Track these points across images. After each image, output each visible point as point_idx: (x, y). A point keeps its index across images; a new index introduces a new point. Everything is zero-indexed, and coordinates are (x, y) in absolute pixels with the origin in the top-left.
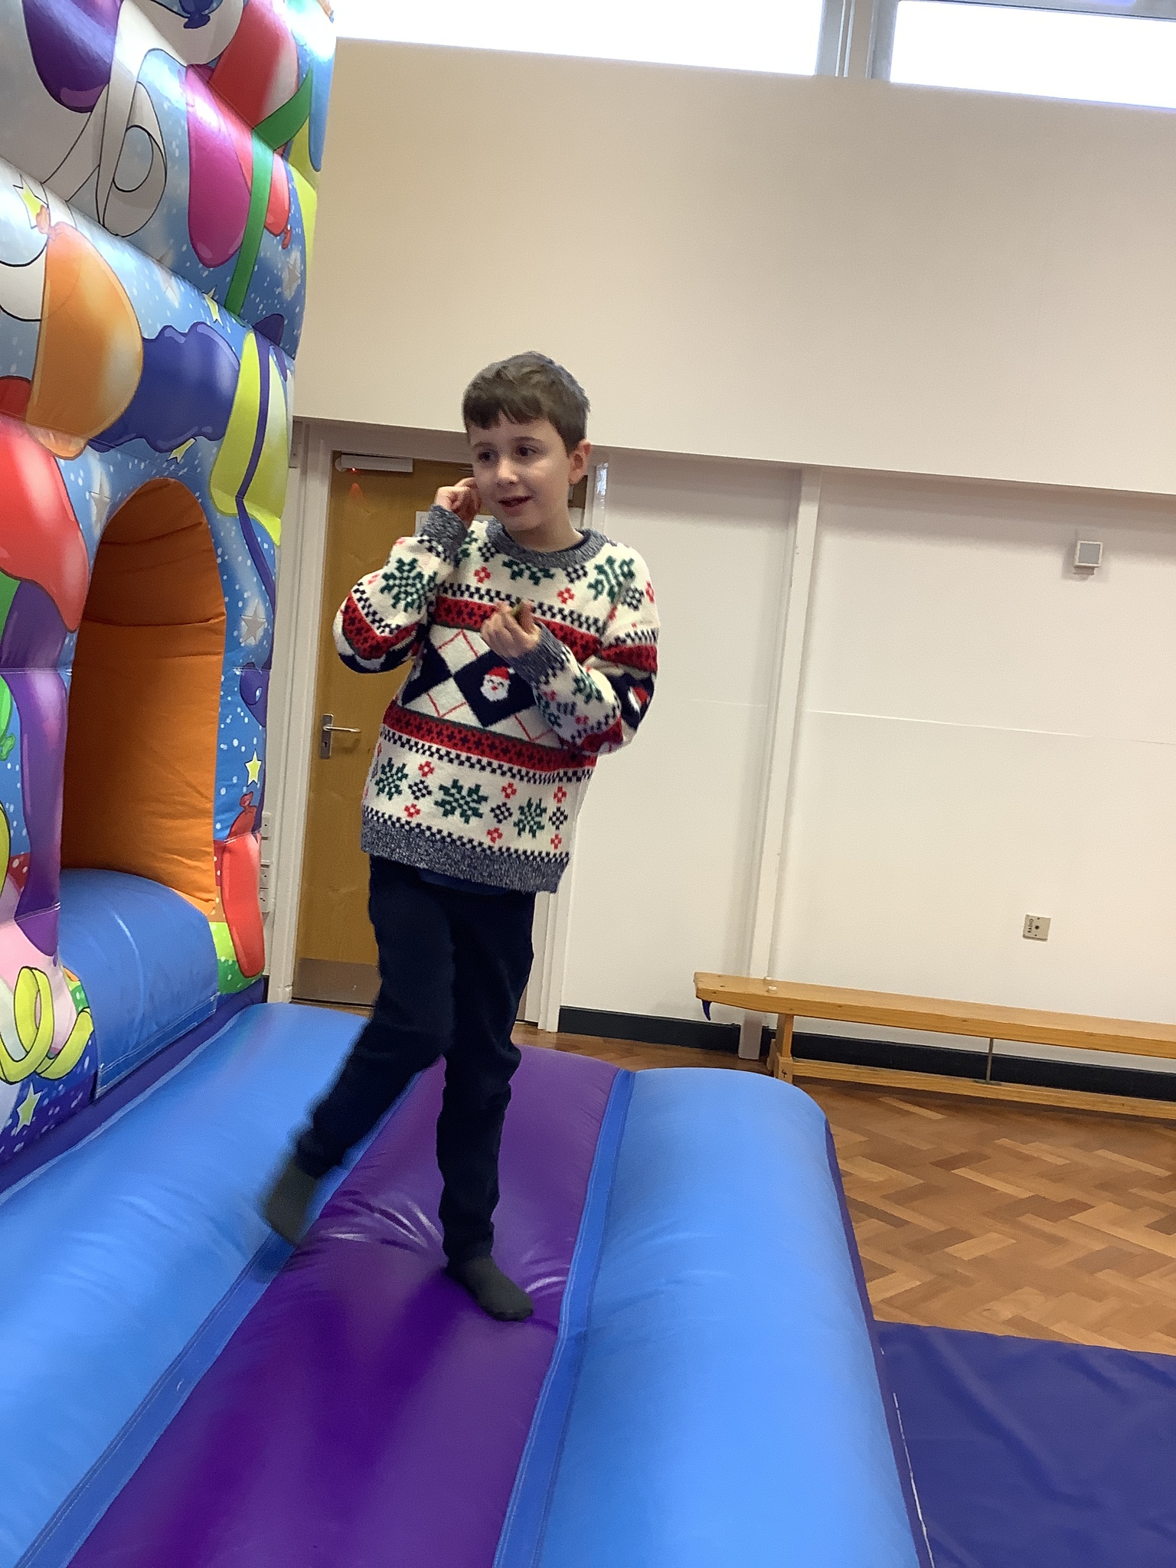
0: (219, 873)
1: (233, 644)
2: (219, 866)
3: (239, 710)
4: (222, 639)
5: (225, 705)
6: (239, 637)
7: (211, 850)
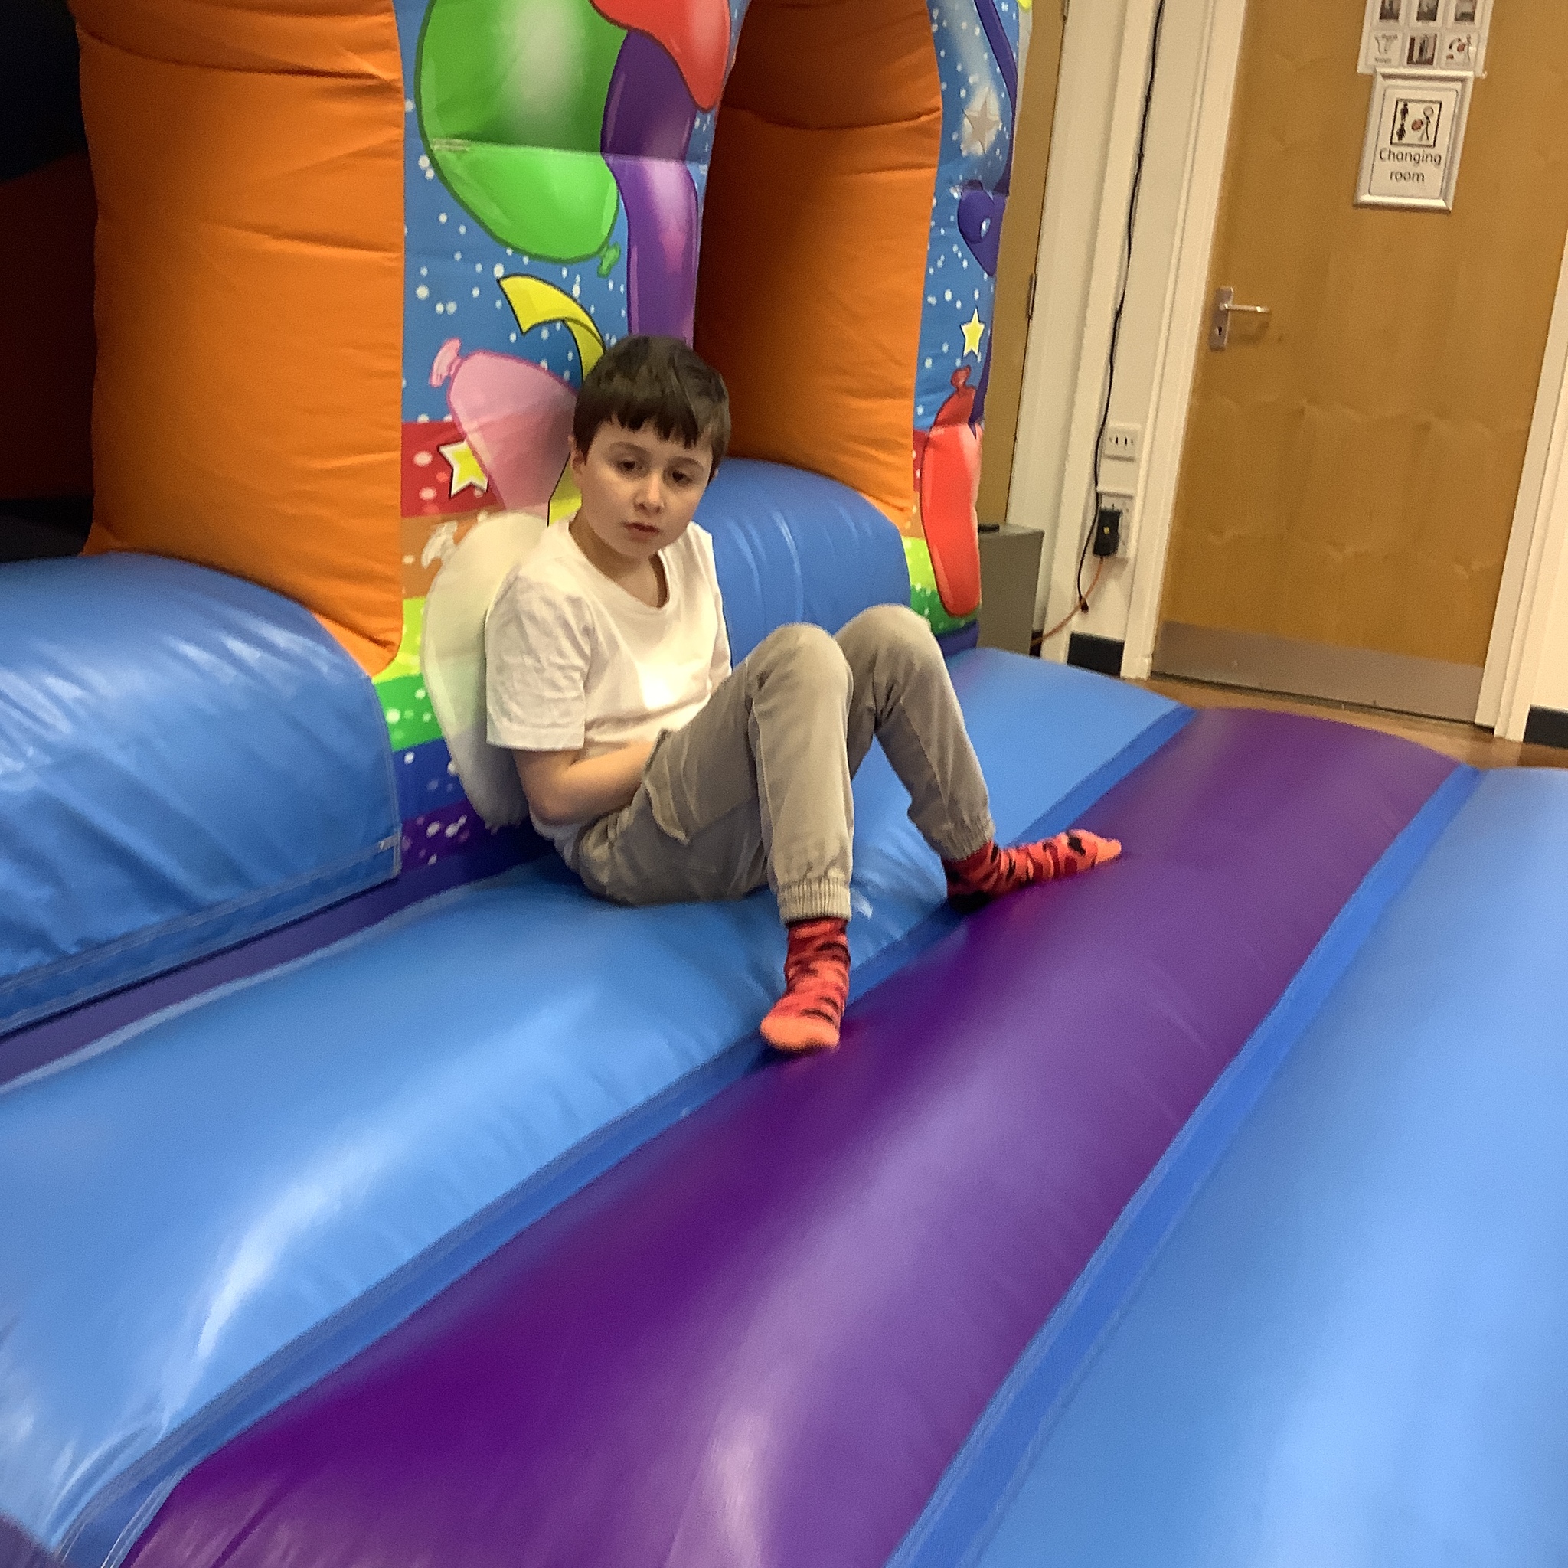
0: (918, 474)
1: (951, 151)
2: (919, 464)
3: (955, 248)
4: (937, 143)
5: (935, 240)
6: (959, 142)
7: (910, 442)
